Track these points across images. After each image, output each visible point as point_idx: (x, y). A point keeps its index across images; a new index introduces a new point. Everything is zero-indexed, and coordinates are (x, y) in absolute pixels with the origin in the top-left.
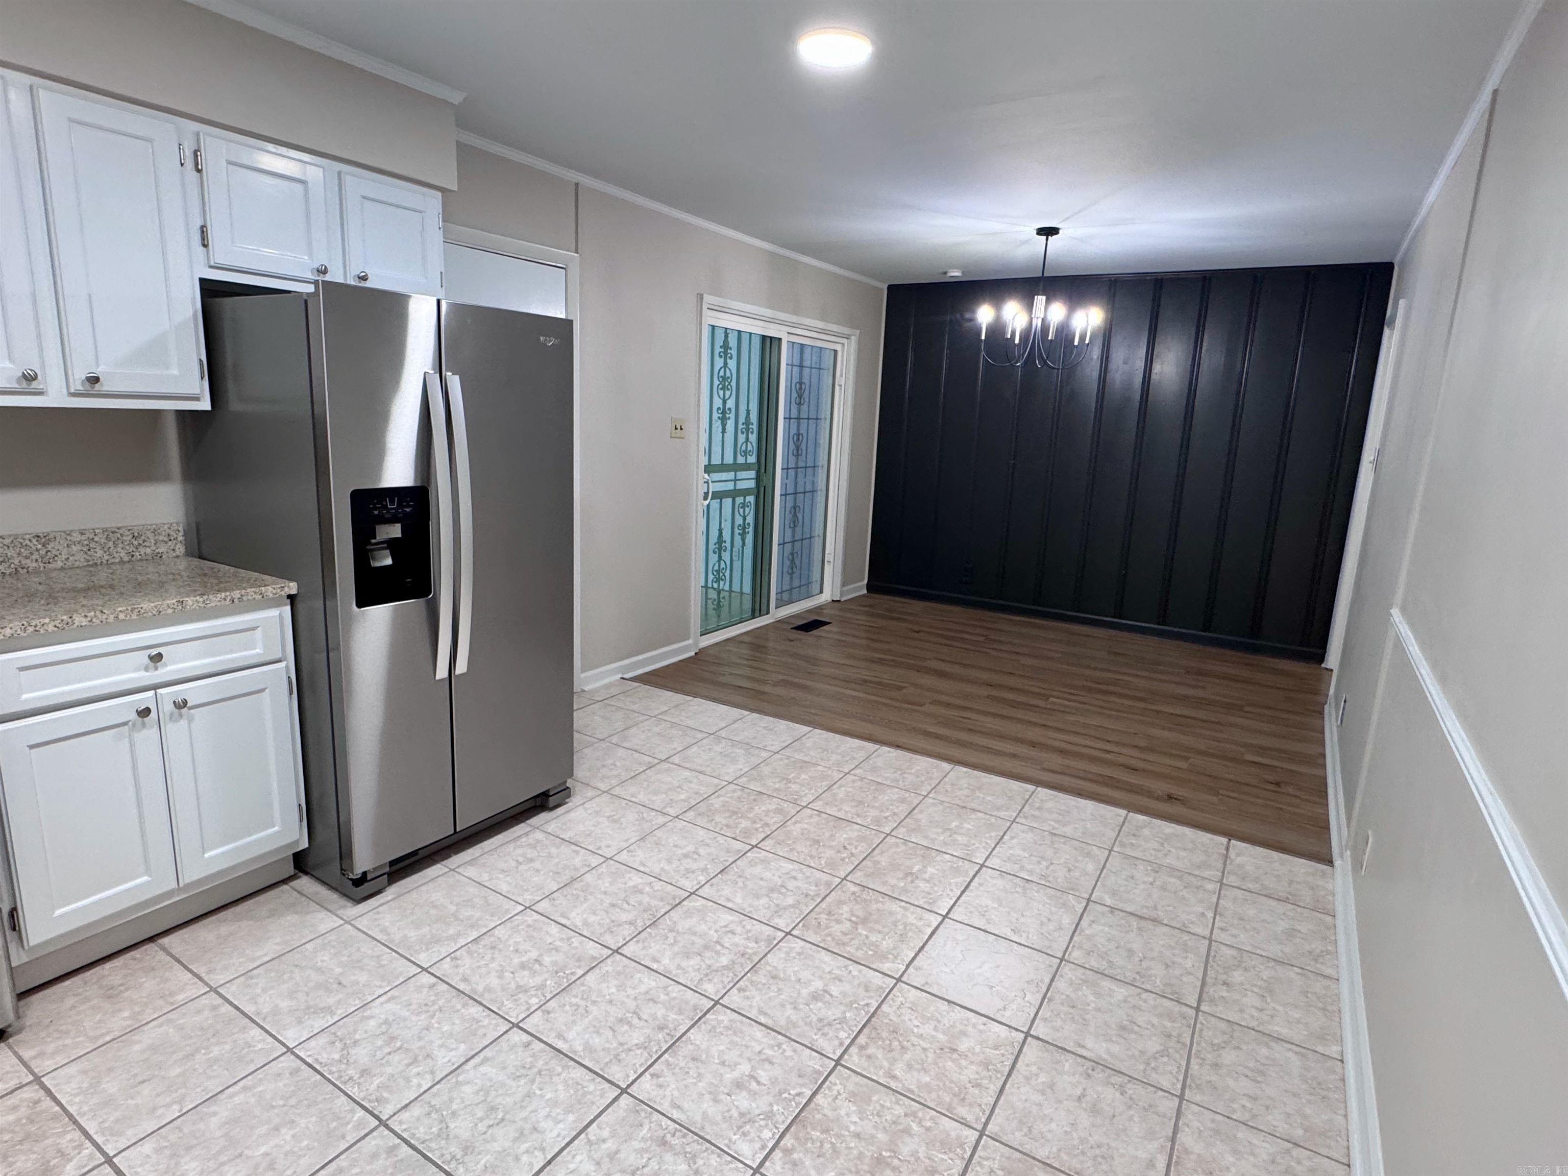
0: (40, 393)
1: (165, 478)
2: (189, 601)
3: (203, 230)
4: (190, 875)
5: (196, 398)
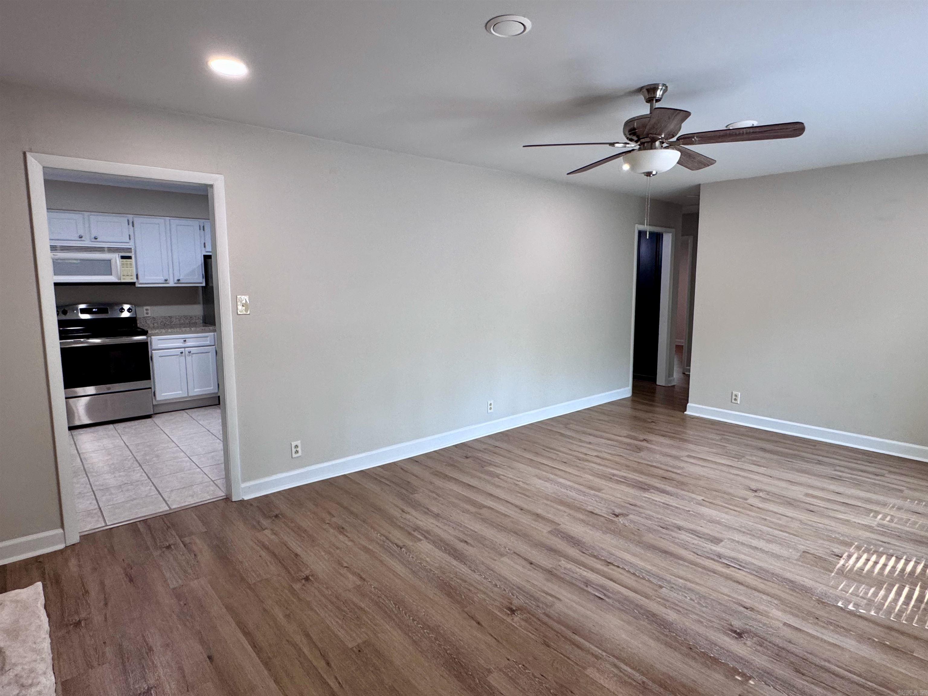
0: (168, 283)
1: (199, 303)
2: (192, 329)
3: (205, 243)
4: (191, 394)
5: (201, 283)
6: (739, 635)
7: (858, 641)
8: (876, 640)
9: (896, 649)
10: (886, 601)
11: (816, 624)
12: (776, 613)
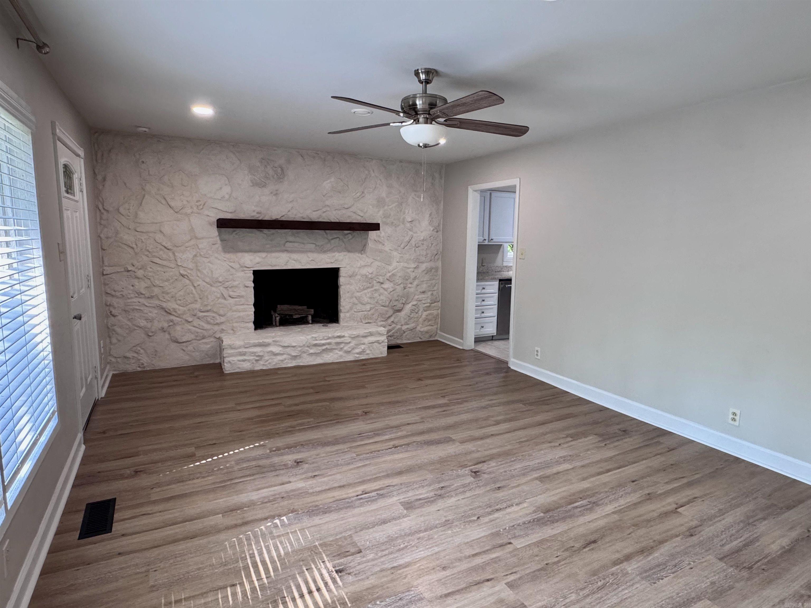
6: (298, 463)
7: (253, 500)
8: (245, 509)
9: (232, 510)
10: (265, 547)
11: (279, 494)
12: (301, 485)
